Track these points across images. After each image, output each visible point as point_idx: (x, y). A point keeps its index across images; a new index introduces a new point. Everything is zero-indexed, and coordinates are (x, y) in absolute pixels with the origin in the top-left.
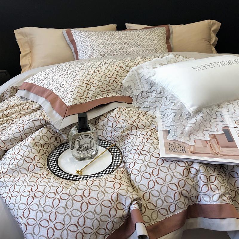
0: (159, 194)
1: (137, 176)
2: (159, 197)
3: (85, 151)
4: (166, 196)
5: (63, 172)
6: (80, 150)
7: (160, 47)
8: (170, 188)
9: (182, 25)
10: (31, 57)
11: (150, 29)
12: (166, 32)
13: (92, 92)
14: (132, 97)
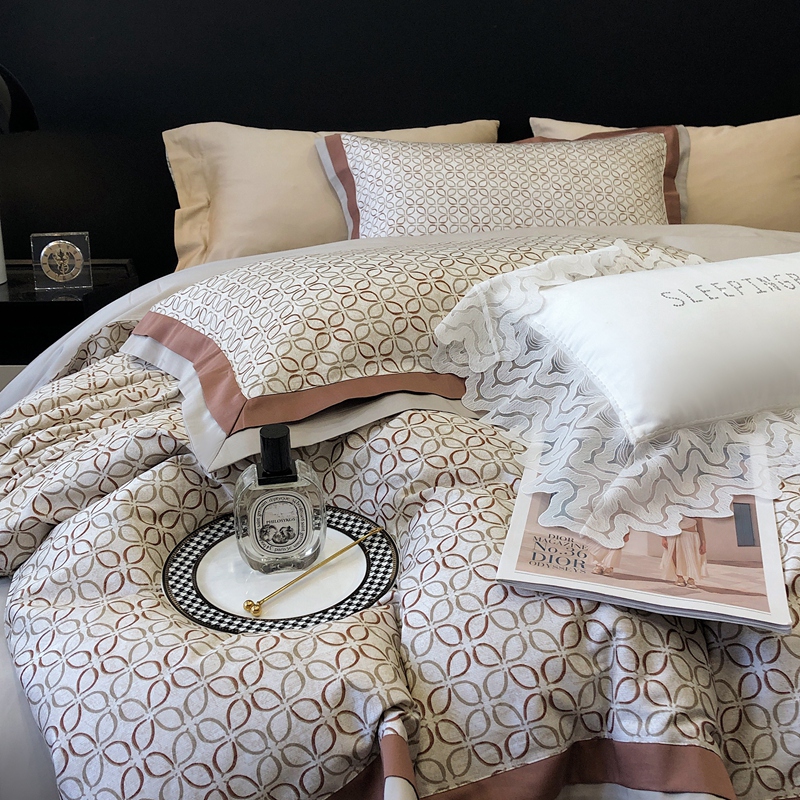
0: (480, 696)
1: (421, 633)
2: (479, 707)
3: (281, 543)
4: (500, 704)
5: (205, 602)
6: (266, 537)
7: (639, 203)
8: (515, 679)
9: (726, 129)
10: (210, 220)
11: (606, 141)
12: (664, 152)
13: (331, 358)
14: (466, 378)
